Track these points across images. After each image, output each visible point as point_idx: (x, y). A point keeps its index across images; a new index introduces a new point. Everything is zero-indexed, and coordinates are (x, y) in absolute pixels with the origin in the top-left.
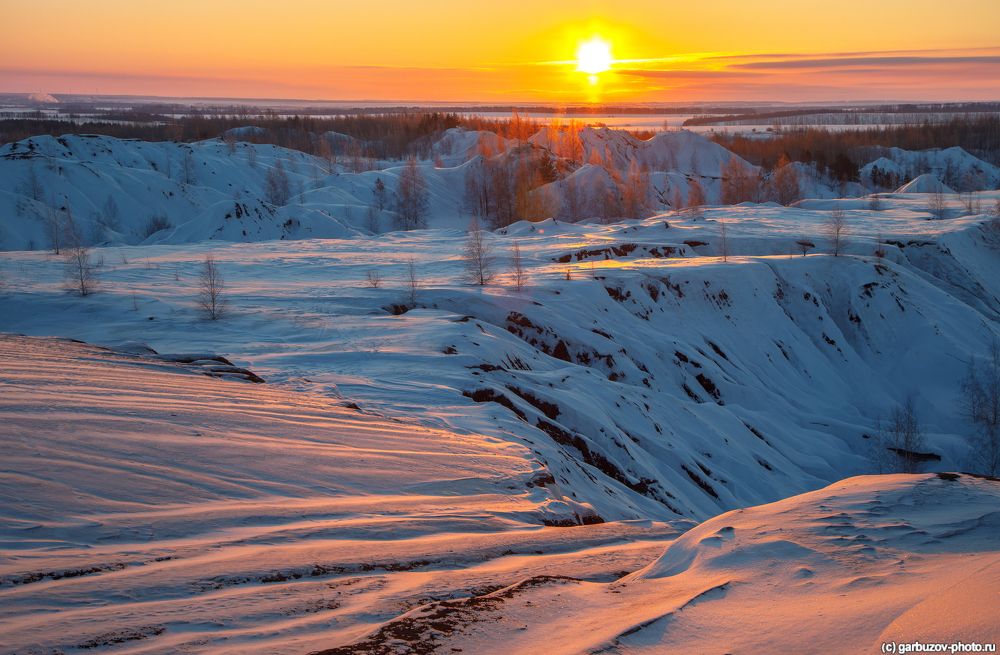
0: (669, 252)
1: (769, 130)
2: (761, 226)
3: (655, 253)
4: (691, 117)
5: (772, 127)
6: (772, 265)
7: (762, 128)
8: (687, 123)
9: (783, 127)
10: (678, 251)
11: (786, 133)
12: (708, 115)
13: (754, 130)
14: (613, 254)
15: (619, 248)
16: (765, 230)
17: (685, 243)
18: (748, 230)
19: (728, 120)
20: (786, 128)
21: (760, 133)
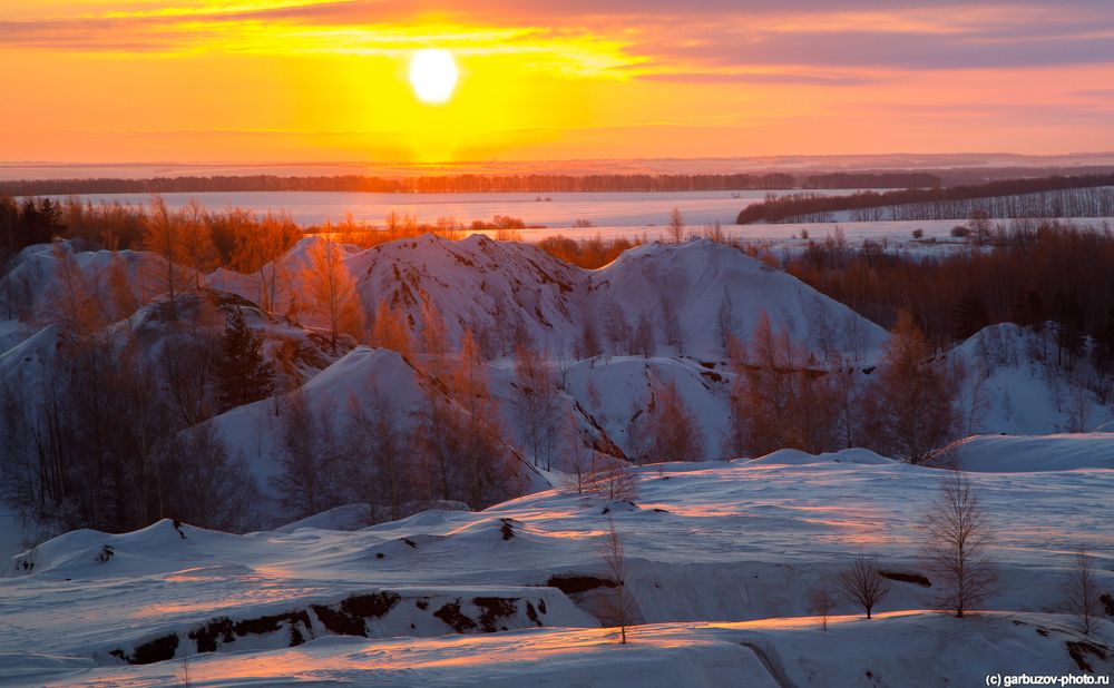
0: (494, 615)
1: (959, 232)
2: (792, 524)
3: (453, 619)
4: (757, 198)
5: (964, 223)
6: (761, 649)
7: (939, 228)
8: (748, 216)
9: (995, 224)
10: (522, 609)
11: (1001, 241)
12: (806, 194)
13: (918, 234)
14: (318, 625)
15: (337, 608)
16: (794, 537)
17: (555, 582)
18: (748, 537)
19: (861, 206)
20: (1001, 229)
21: (933, 241)
